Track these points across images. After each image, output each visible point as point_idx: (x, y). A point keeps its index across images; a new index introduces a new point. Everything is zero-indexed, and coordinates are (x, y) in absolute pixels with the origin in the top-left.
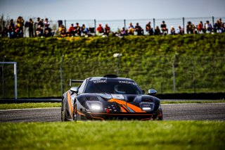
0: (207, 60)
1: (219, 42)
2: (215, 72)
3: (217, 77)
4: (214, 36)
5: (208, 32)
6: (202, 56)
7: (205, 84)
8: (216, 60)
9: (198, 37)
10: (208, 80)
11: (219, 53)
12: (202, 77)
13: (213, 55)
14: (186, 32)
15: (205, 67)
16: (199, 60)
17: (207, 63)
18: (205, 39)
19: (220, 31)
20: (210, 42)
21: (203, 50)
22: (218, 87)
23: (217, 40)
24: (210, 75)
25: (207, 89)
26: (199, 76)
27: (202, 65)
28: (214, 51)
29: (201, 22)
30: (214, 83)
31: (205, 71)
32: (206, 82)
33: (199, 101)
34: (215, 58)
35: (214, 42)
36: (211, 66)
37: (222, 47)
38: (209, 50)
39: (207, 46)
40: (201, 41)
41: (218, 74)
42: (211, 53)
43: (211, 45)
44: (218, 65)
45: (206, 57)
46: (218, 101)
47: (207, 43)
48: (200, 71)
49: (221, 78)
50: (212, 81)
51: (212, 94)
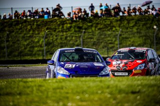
0: (29, 37)
1: (37, 25)
2: (35, 45)
3: (36, 49)
4: (33, 21)
5: (29, 18)
6: (25, 34)
7: (27, 54)
8: (35, 37)
9: (22, 21)
10: (29, 51)
11: (37, 32)
12: (25, 49)
13: (33, 34)
14: (13, 18)
15: (28, 42)
16: (23, 37)
17: (28, 39)
18: (27, 23)
19: (37, 17)
20: (30, 25)
21: (26, 30)
22: (37, 56)
23: (35, 24)
24: (31, 47)
25: (29, 57)
26: (23, 48)
27: (26, 40)
28: (33, 31)
29: (24, 11)
30: (34, 53)
31: (28, 45)
33: (24, 65)
34: (34, 36)
35: (34, 25)
36: (32, 41)
37: (39, 28)
38: (30, 30)
39: (29, 27)
40: (24, 24)
41: (36, 46)
42: (31, 32)
43: (31, 27)
44: (36, 40)
45: (28, 35)
46: (37, 65)
47: (29, 25)
48: (24, 45)
49: (38, 49)
50: (33, 52)
51: (33, 60)
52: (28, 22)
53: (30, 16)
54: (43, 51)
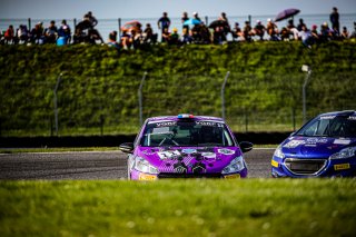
0: (21, 85)
1: (39, 59)
2: (34, 105)
3: (37, 113)
4: (31, 49)
5: (21, 42)
6: (12, 79)
7: (16, 123)
8: (35, 86)
9: (6, 49)
10: (21, 117)
11: (39, 76)
12: (12, 112)
13: (30, 78)
15: (18, 97)
16: (8, 86)
17: (20, 91)
18: (17, 54)
19: (41, 41)
20: (25, 58)
21: (14, 70)
22: (38, 128)
23: (36, 56)
24: (24, 109)
25: (20, 131)
26: (7, 111)
27: (13, 94)
28: (32, 72)
29: (11, 27)
30: (31, 122)
31: (18, 103)
32: (19, 121)
33: (8, 150)
34: (33, 83)
35: (32, 58)
36: (27, 95)
37: (43, 67)
38: (23, 71)
39: (21, 64)
40: (11, 57)
41: (38, 108)
42: (26, 75)
43: (27, 63)
44: (37, 94)
45: (20, 82)
46: (37, 149)
47: (21, 59)
48: (9, 104)
49: (42, 114)
50: (29, 119)
51: (28, 138)
52: (20, 51)
53: (23, 37)
54: (52, 118)
